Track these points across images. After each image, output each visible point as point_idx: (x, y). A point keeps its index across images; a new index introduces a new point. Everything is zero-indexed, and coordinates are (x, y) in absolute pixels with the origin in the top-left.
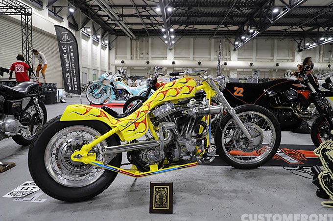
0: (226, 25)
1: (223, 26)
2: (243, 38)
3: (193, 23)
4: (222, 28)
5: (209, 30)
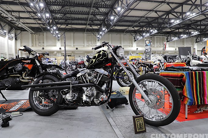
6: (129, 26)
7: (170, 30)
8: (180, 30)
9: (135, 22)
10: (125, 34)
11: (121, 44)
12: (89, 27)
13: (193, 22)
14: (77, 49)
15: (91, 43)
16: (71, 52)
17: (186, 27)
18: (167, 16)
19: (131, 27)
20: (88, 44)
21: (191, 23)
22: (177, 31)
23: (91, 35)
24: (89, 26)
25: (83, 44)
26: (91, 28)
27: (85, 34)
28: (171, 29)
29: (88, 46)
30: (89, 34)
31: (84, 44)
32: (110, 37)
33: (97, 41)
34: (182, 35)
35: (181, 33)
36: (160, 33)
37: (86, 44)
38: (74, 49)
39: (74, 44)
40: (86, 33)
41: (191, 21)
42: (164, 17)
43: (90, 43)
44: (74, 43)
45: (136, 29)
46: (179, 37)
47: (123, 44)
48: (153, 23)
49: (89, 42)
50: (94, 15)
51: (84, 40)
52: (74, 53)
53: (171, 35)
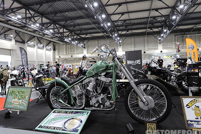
0: (151, 28)
1: (149, 29)
2: (162, 35)
3: (130, 29)
4: (149, 30)
5: (142, 32)
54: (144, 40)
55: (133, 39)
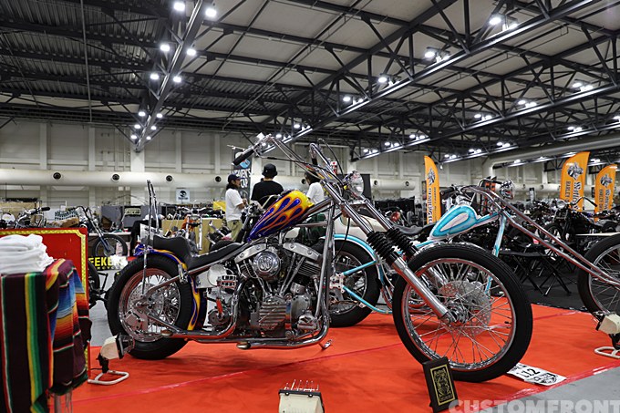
6: (233, 109)
7: (356, 128)
8: (384, 130)
9: (246, 96)
10: (227, 134)
11: (214, 164)
12: (97, 105)
13: (412, 107)
14: (57, 176)
15: (112, 159)
16: (38, 188)
17: (397, 120)
18: (335, 85)
19: (238, 112)
20: (101, 163)
21: (405, 109)
22: (376, 130)
23: (114, 133)
24: (99, 103)
25: (85, 163)
26: (106, 108)
27: (92, 130)
28: (357, 125)
29: (100, 168)
30: (106, 131)
31: (88, 160)
32: (179, 142)
33: (133, 154)
34: (387, 144)
35: (385, 137)
36: (331, 136)
37: (92, 163)
38: (47, 177)
39: (52, 162)
40: (96, 127)
41: (406, 105)
42: (328, 87)
43: (108, 158)
44: (48, 159)
45: (257, 119)
46: (381, 149)
47: (221, 164)
48: (301, 104)
49: (105, 154)
50: (106, 67)
51: (88, 147)
52: (50, 192)
53: (362, 141)
54: (212, 144)
55: (178, 135)
